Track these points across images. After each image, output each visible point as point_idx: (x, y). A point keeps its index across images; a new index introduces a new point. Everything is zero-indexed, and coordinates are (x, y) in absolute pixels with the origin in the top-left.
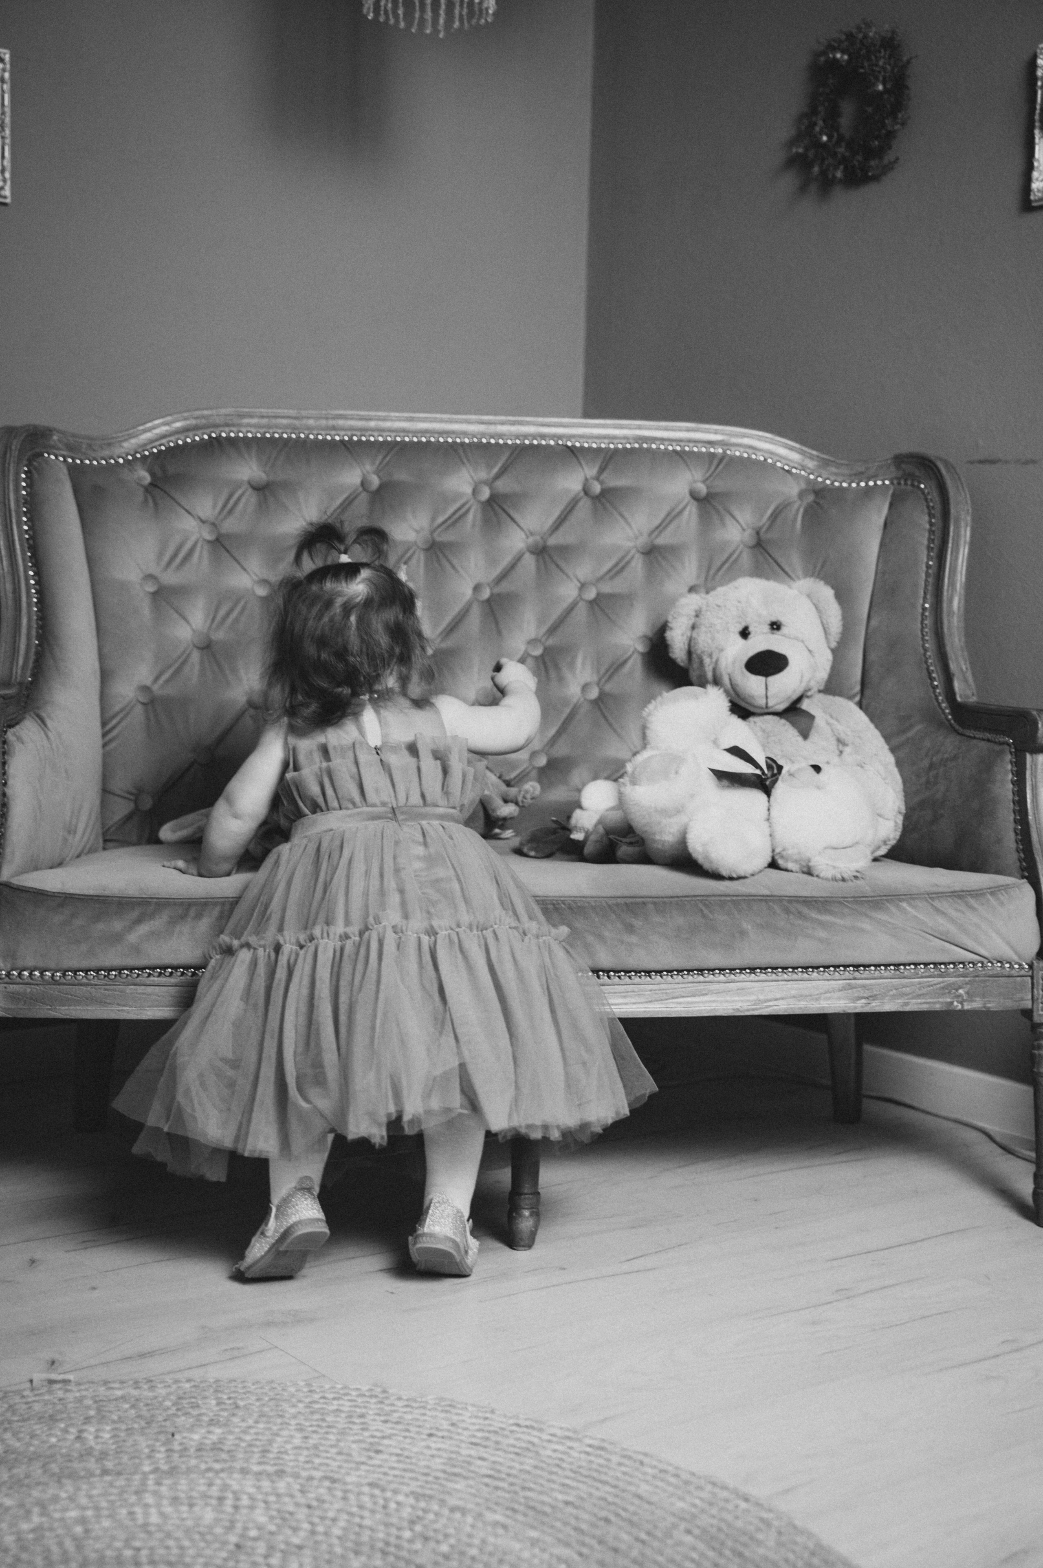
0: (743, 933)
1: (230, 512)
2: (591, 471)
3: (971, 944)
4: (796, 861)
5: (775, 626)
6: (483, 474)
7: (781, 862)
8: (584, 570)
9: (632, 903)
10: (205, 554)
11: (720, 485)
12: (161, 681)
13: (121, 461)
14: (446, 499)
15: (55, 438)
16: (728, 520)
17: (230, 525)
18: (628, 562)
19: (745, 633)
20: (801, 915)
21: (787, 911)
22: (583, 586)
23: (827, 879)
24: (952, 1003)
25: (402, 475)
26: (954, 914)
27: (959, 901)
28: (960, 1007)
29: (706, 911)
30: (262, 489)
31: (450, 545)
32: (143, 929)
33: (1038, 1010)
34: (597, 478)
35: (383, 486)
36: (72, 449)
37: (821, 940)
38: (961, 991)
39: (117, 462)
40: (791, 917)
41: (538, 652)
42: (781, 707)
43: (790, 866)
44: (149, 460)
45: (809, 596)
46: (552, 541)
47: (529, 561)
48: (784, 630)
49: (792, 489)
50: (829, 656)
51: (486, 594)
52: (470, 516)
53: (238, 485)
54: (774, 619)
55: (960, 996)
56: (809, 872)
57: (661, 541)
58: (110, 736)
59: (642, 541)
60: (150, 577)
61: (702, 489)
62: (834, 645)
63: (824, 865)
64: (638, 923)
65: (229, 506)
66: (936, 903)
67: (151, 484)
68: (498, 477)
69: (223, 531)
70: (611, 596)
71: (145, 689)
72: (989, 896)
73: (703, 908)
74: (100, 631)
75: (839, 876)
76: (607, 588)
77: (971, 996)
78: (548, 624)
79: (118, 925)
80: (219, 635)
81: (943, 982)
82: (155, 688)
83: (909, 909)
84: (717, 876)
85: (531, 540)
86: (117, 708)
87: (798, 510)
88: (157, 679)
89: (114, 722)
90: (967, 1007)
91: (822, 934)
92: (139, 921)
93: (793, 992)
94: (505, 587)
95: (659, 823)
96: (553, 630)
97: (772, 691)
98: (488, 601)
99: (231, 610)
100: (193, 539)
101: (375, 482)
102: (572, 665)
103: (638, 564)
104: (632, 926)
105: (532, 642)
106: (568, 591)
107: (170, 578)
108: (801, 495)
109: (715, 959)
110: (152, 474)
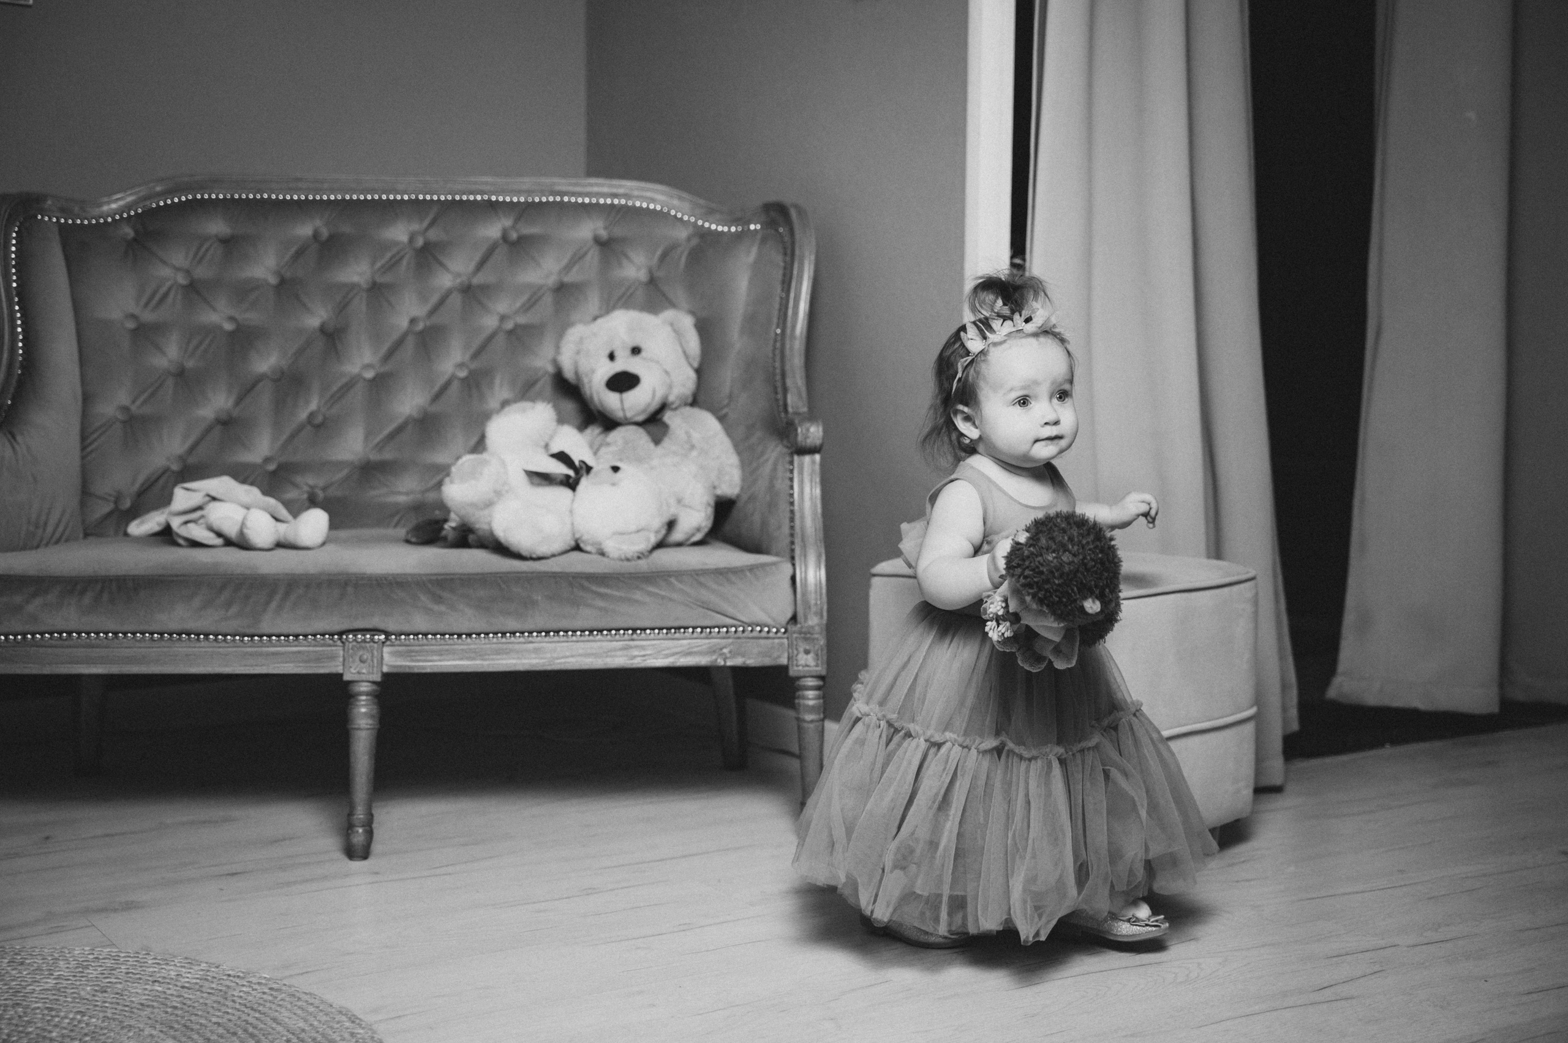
0: (534, 603)
1: (202, 258)
2: (507, 222)
3: (730, 610)
4: (592, 545)
5: (636, 351)
6: (415, 227)
7: (582, 545)
8: (502, 306)
9: (442, 580)
10: (179, 297)
11: (619, 231)
12: (138, 403)
13: (110, 220)
14: (385, 246)
15: (49, 202)
16: (625, 262)
17: (202, 272)
18: (540, 298)
19: (612, 357)
20: (583, 588)
21: (571, 585)
22: (503, 318)
23: (613, 559)
24: (716, 660)
25: (346, 228)
26: (715, 586)
27: (721, 577)
28: (722, 663)
29: (503, 586)
30: (228, 243)
31: (389, 286)
32: (38, 601)
33: (793, 665)
34: (513, 227)
35: (331, 237)
36: (65, 211)
37: (600, 609)
38: (725, 651)
39: (106, 221)
40: (575, 590)
41: (463, 374)
42: (641, 418)
43: (588, 548)
44: (133, 218)
45: (672, 325)
46: (475, 281)
47: (456, 300)
48: (643, 354)
49: (682, 234)
50: (692, 375)
51: (420, 326)
52: (404, 262)
53: (206, 238)
54: (635, 344)
55: (724, 654)
56: (602, 554)
57: (568, 279)
58: (89, 449)
59: (552, 281)
60: (133, 316)
61: (604, 234)
62: (696, 365)
63: (613, 547)
64: (446, 595)
65: (201, 253)
66: (702, 579)
67: (135, 240)
68: (427, 229)
69: (196, 277)
70: (526, 328)
71: (125, 409)
72: (748, 574)
73: (501, 583)
74: (83, 360)
75: (623, 557)
76: (522, 320)
77: (733, 654)
78: (472, 351)
79: (18, 599)
80: (190, 364)
81: (709, 643)
82: (133, 408)
83: (676, 583)
84: (518, 556)
85: (458, 281)
86: (97, 424)
87: (682, 253)
88: (134, 402)
89: (95, 436)
90: (729, 663)
91: (600, 603)
92: (35, 595)
93: (581, 651)
94: (436, 320)
95: (474, 515)
96: (476, 355)
97: (627, 405)
98: (421, 333)
99: (201, 343)
100: (168, 284)
101: (325, 233)
102: (491, 384)
103: (548, 299)
104: (440, 597)
105: (461, 365)
106: (490, 322)
107: (148, 316)
108: (689, 239)
109: (512, 624)
110: (136, 232)
